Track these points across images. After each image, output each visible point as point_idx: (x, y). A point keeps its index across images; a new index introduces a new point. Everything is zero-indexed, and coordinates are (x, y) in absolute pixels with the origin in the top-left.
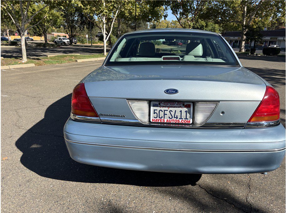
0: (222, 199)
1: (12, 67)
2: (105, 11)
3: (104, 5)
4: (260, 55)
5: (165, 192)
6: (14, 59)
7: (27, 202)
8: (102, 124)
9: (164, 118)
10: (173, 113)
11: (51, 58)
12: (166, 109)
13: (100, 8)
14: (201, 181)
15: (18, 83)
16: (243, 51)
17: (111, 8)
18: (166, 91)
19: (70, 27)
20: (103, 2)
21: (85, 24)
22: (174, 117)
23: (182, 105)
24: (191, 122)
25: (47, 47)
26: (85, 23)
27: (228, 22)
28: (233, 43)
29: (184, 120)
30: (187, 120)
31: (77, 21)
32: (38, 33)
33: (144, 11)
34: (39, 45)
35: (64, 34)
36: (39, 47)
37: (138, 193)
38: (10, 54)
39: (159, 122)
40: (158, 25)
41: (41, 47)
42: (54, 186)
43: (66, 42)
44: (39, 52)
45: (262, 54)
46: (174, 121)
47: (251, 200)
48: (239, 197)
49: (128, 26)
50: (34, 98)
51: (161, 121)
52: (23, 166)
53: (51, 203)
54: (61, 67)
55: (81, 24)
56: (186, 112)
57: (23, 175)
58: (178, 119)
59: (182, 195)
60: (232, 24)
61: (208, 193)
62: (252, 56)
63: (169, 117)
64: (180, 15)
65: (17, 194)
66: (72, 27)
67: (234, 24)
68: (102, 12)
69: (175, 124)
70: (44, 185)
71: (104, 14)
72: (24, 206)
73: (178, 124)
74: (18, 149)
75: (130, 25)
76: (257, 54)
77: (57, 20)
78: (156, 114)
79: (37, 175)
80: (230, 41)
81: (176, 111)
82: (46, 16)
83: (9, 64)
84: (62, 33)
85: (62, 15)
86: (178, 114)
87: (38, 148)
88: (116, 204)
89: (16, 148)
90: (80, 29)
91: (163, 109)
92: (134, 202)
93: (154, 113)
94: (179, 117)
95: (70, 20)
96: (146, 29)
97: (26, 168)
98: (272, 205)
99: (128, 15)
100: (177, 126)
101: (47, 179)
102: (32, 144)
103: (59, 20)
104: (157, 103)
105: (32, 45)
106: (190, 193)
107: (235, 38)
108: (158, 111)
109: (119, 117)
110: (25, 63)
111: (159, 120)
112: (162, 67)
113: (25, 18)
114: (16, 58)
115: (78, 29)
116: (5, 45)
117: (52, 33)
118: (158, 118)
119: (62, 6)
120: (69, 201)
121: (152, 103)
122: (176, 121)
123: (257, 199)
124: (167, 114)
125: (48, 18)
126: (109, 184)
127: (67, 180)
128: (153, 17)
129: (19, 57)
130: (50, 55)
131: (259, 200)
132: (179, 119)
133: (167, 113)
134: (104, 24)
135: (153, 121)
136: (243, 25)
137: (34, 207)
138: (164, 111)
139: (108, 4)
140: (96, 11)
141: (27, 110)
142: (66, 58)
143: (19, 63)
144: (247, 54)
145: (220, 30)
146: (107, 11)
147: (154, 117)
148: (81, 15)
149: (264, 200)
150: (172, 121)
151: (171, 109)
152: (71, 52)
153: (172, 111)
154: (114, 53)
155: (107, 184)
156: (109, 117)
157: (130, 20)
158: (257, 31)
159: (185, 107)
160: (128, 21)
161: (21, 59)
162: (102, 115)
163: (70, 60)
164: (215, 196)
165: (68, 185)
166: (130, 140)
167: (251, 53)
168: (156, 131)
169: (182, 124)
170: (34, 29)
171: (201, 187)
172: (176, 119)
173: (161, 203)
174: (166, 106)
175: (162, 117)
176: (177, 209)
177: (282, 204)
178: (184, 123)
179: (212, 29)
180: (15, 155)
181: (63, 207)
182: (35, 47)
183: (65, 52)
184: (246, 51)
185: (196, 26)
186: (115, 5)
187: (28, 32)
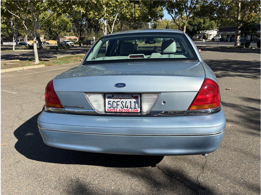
0: (175, 178)
1: (25, 68)
2: (105, 15)
3: (105, 10)
4: (254, 48)
5: (127, 172)
6: (28, 61)
7: (12, 179)
8: (67, 114)
9: (117, 108)
10: (124, 104)
11: (60, 59)
12: (119, 100)
13: (102, 12)
14: (161, 164)
15: (28, 82)
16: (239, 44)
17: (111, 12)
18: (115, 85)
19: (79, 31)
20: (104, 7)
21: (92, 28)
22: (125, 107)
23: (131, 97)
24: (139, 111)
25: (59, 50)
26: (92, 26)
27: (223, 18)
28: (230, 37)
29: (133, 109)
30: (135, 109)
31: (85, 25)
32: (53, 38)
33: (144, 12)
34: (52, 48)
35: (74, 37)
36: (52, 50)
37: (103, 172)
38: (26, 57)
39: (113, 111)
40: (158, 25)
41: (54, 50)
42: (36, 167)
43: (69, 44)
44: (51, 54)
45: (257, 47)
46: (125, 110)
47: (201, 180)
48: (191, 177)
49: (130, 27)
50: (38, 94)
51: (114, 110)
52: (16, 150)
53: (31, 180)
54: (67, 66)
55: (89, 27)
56: (135, 102)
57: (14, 157)
58: (128, 108)
59: (140, 175)
60: (229, 19)
61: (164, 173)
62: (247, 49)
63: (121, 107)
64: (175, 15)
65: (6, 172)
66: (81, 31)
67: (230, 20)
68: (103, 16)
69: (126, 113)
70: (29, 166)
71: (105, 18)
72: (9, 182)
73: (129, 113)
74: (15, 137)
75: (132, 25)
76: (252, 47)
77: (67, 26)
78: (110, 105)
79: (25, 157)
80: (227, 36)
81: (126, 102)
82: (54, 23)
83: (24, 66)
84: (73, 36)
85: (71, 20)
86: (128, 104)
87: (31, 135)
88: (83, 181)
89: (13, 136)
90: (88, 32)
91: (116, 100)
92: (98, 180)
93: (109, 104)
94: (129, 107)
95: (79, 25)
96: (148, 29)
97: (18, 152)
98: (219, 184)
99: (129, 17)
100: (128, 115)
101: (32, 160)
102: (28, 133)
103: (68, 25)
104: (111, 95)
105: (47, 48)
106: (148, 173)
107: (232, 32)
108: (112, 102)
109: (79, 108)
110: (37, 64)
111: (112, 110)
112: (129, 64)
113: (36, 25)
114: (30, 60)
115: (86, 32)
116: (24, 49)
117: (65, 37)
118: (112, 108)
119: (67, 13)
120: (46, 179)
121: (107, 95)
122: (126, 110)
123: (207, 179)
124: (119, 105)
125: (55, 24)
126: (81, 165)
127: (47, 162)
128: (152, 17)
129: (33, 59)
130: (59, 56)
131: (209, 180)
132: (130, 108)
133: (119, 103)
134: (105, 26)
135: (108, 111)
136: (237, 20)
137: (17, 183)
138: (117, 102)
139: (109, 8)
140: (98, 15)
141: (30, 104)
142: (72, 59)
143: (32, 64)
144: (241, 47)
145: (217, 26)
146: (107, 15)
147: (109, 108)
148: (89, 20)
149: (213, 179)
150: (123, 110)
151: (122, 100)
152: (78, 53)
153: (123, 102)
154: (91, 54)
155: (79, 165)
156: (71, 108)
157: (132, 22)
158: (251, 26)
159: (134, 98)
160: (130, 22)
161: (33, 61)
162: (66, 106)
163: (76, 60)
164: (169, 176)
165: (48, 166)
166: (87, 127)
167: (246, 47)
168: (113, 119)
169: (132, 113)
170: (49, 34)
171: (159, 168)
172: (126, 108)
173: (120, 181)
174: (118, 98)
175: (115, 107)
176: (133, 186)
177: (229, 184)
178: (133, 112)
179: (209, 26)
180: (12, 141)
181: (40, 183)
182: (49, 50)
183: (73, 53)
184: (241, 45)
185: (194, 24)
186: (115, 9)
187: (44, 37)
